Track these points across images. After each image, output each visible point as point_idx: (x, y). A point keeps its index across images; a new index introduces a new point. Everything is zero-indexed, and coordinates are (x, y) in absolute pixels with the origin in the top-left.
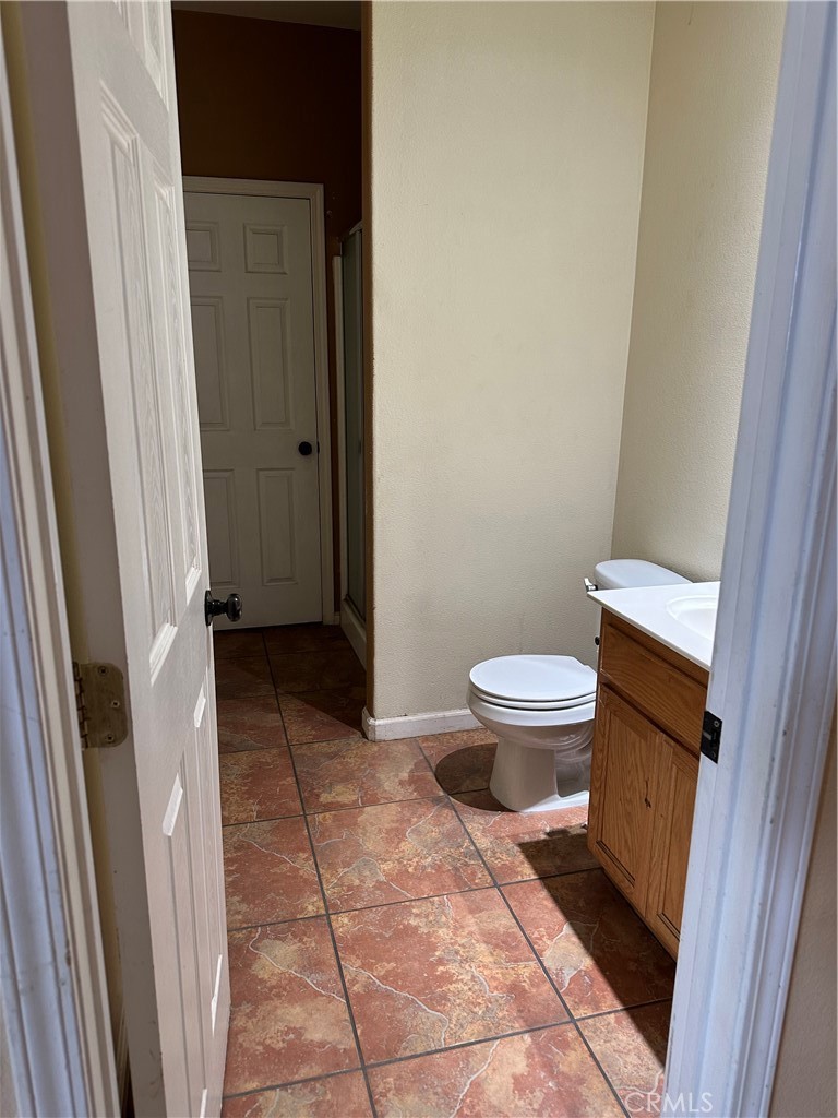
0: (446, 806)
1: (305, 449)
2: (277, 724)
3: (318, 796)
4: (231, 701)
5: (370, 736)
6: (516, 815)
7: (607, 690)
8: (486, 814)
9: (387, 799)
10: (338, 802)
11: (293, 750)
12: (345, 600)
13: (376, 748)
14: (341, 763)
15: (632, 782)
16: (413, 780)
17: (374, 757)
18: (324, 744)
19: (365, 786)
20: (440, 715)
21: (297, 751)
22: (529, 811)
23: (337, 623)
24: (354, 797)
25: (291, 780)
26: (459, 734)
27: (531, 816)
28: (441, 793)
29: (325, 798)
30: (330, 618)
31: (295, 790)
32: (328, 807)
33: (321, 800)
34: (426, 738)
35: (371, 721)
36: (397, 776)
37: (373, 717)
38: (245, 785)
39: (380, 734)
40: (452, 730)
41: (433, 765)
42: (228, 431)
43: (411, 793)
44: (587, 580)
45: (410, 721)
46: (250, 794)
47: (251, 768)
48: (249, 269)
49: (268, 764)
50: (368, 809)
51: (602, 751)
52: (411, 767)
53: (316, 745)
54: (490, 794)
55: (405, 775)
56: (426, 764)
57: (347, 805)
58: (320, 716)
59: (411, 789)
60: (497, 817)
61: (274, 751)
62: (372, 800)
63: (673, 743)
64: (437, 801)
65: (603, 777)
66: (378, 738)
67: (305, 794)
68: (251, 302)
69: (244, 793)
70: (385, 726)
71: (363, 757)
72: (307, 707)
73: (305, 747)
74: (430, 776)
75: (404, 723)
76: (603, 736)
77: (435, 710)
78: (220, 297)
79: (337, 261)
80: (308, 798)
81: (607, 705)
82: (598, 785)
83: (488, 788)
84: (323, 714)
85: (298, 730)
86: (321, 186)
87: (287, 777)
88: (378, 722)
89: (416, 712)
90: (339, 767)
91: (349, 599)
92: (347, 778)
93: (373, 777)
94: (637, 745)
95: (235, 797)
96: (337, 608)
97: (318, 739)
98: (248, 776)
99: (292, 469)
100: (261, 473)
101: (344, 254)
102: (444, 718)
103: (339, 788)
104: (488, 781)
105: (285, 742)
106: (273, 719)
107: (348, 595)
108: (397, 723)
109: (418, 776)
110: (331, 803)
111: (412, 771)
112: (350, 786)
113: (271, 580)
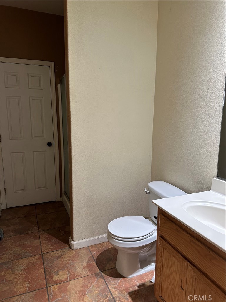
0: (100, 277)
1: (50, 144)
2: (38, 244)
3: (52, 277)
4: (22, 235)
5: (72, 248)
6: (126, 279)
7: (162, 239)
8: (115, 279)
9: (78, 276)
10: (60, 280)
11: (44, 256)
12: (64, 193)
13: (74, 253)
14: (61, 260)
15: (174, 277)
16: (89, 266)
17: (74, 257)
18: (55, 252)
19: (70, 271)
20: (97, 237)
21: (46, 256)
22: (131, 276)
23: (61, 201)
24: (66, 277)
25: (42, 270)
26: (104, 244)
27: (132, 279)
28: (99, 271)
29: (55, 278)
30: (59, 199)
31: (44, 275)
32: (57, 282)
33: (54, 279)
34: (92, 247)
35: (72, 242)
36: (82, 265)
37: (73, 241)
38: (24, 274)
39: (76, 247)
40: (101, 242)
41: (95, 258)
42: (23, 139)
43: (88, 272)
44: (145, 189)
45: (86, 241)
46: (26, 279)
47: (27, 266)
48: (30, 88)
49: (34, 263)
50: (71, 282)
51: (161, 262)
52: (87, 260)
53: (52, 253)
54: (116, 270)
55: (85, 264)
56: (92, 259)
57: (63, 281)
58: (54, 240)
59: (87, 270)
60: (120, 280)
61: (37, 257)
62: (73, 278)
63: (193, 267)
64: (97, 275)
65: (161, 272)
66: (75, 248)
67: (48, 277)
68: (31, 98)
69: (24, 278)
70: (77, 244)
71: (69, 257)
72: (50, 236)
73: (48, 254)
74: (94, 263)
75: (84, 242)
76: (161, 257)
77: (95, 236)
78: (20, 97)
79: (59, 86)
80: (48, 279)
81: (162, 245)
82: (159, 275)
83: (115, 267)
84: (55, 239)
85: (46, 247)
86: (53, 63)
87: (41, 269)
88: (75, 243)
89: (88, 237)
90: (61, 262)
91: (65, 193)
92: (63, 268)
93: (73, 266)
94: (176, 264)
95: (20, 281)
96: (61, 196)
97: (53, 250)
98: (26, 270)
99: (45, 151)
100: (34, 153)
101: (61, 83)
102: (98, 238)
103: (60, 272)
104: (115, 264)
105: (41, 252)
106: (37, 242)
107: (65, 191)
108: (82, 242)
109: (90, 264)
110: (58, 280)
111: (87, 262)
112: (64, 271)
113: (38, 188)
